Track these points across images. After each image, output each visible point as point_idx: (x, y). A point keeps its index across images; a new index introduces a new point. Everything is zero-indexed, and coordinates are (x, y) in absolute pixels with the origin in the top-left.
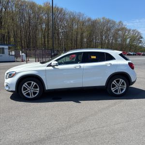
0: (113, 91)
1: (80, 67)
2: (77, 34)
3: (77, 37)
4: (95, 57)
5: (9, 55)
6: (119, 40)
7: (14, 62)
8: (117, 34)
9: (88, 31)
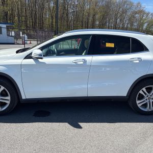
0: (139, 106)
1: (85, 61)
2: (89, 15)
3: (88, 19)
4: (112, 45)
5: (8, 35)
6: (135, 24)
7: (13, 44)
8: (134, 17)
9: (101, 12)
